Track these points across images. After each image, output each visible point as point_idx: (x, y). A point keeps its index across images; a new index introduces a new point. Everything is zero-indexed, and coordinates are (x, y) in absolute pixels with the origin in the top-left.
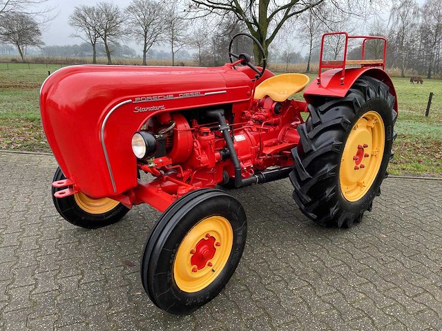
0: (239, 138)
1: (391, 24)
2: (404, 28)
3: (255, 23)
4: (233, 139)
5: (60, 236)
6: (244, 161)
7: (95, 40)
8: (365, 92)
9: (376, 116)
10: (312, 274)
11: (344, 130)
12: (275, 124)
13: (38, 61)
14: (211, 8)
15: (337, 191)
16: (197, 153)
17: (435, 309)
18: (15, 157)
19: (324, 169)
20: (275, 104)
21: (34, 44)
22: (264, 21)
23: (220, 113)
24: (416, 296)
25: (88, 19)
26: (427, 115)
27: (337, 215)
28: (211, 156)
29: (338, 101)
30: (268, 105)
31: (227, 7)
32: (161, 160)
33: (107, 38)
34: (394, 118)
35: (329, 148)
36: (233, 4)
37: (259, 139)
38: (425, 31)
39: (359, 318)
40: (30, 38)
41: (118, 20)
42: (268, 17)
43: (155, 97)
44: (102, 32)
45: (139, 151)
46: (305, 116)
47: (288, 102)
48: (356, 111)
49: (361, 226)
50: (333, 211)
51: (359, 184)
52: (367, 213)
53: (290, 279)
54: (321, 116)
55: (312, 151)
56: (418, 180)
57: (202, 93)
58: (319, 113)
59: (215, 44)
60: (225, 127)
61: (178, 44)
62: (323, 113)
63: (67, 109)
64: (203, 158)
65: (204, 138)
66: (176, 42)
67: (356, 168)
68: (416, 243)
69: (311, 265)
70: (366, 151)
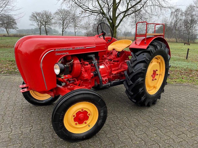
0: (102, 67)
1: (171, 19)
2: (177, 21)
3: (111, 19)
4: (99, 67)
5: (23, 111)
6: (104, 77)
7: (41, 27)
8: (155, 47)
9: (161, 57)
10: (134, 126)
11: (147, 63)
12: (118, 61)
13: (15, 36)
14: (91, 13)
15: (144, 89)
16: (83, 73)
17: (187, 141)
18: (4, 77)
19: (138, 80)
20: (117, 52)
21: (13, 28)
22: (115, 18)
23: (93, 56)
24: (179, 135)
25: (38, 18)
26: (187, 58)
27: (145, 100)
28: (89, 74)
29: (144, 51)
30: (115, 53)
31: (98, 12)
32: (67, 76)
33: (46, 26)
34: (169, 58)
35: (140, 71)
36: (101, 11)
37: (110, 67)
38: (186, 22)
39: (153, 144)
40: (12, 26)
41: (51, 18)
42: (116, 16)
43: (64, 49)
44: (44, 23)
45: (57, 71)
46: (130, 57)
47: (123, 52)
48: (152, 55)
49: (156, 106)
50: (143, 98)
51: (154, 87)
52: (158, 100)
53: (124, 128)
54: (137, 57)
55: (133, 72)
56: (182, 86)
57: (85, 47)
58: (136, 56)
59: (94, 28)
60: (95, 62)
62: (137, 56)
63: (26, 54)
64: (86, 75)
65: (86, 66)
66: (77, 27)
67: (153, 80)
68: (179, 113)
69: (133, 122)
70: (157, 72)
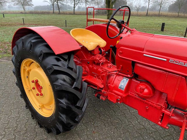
7: (54, 3)
21: (29, 5)
33: (58, 2)
40: (27, 3)
61: (89, 4)
66: (88, 3)
